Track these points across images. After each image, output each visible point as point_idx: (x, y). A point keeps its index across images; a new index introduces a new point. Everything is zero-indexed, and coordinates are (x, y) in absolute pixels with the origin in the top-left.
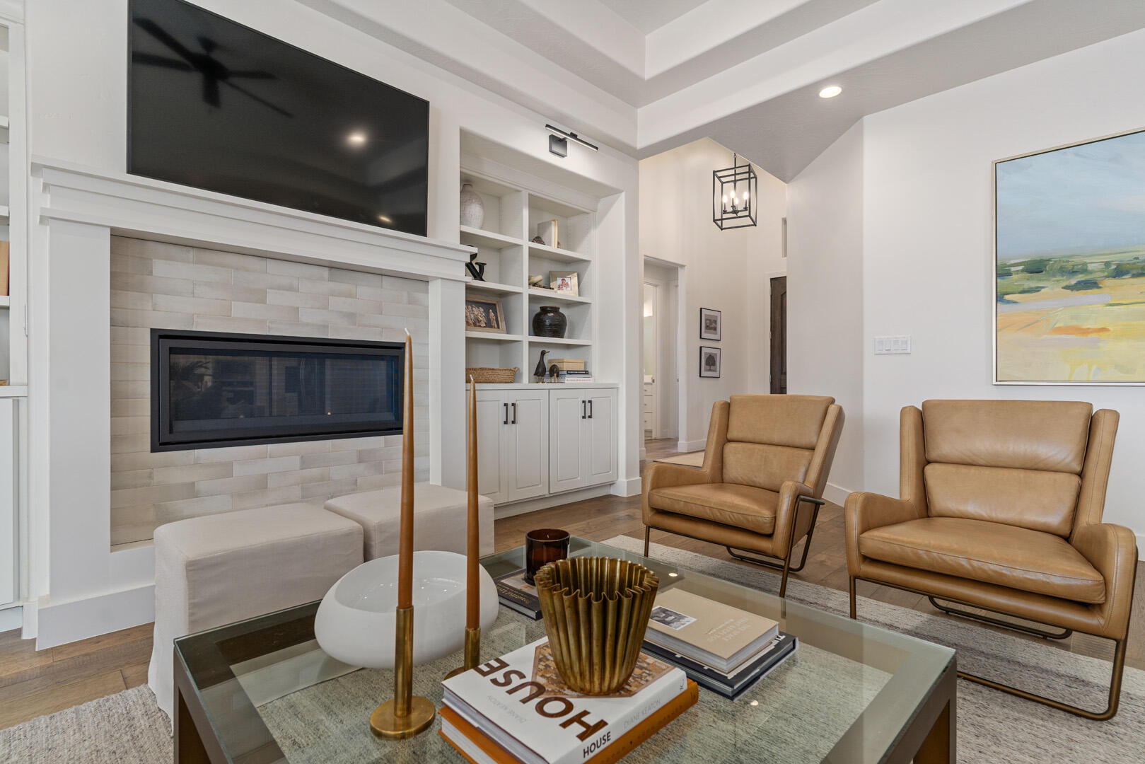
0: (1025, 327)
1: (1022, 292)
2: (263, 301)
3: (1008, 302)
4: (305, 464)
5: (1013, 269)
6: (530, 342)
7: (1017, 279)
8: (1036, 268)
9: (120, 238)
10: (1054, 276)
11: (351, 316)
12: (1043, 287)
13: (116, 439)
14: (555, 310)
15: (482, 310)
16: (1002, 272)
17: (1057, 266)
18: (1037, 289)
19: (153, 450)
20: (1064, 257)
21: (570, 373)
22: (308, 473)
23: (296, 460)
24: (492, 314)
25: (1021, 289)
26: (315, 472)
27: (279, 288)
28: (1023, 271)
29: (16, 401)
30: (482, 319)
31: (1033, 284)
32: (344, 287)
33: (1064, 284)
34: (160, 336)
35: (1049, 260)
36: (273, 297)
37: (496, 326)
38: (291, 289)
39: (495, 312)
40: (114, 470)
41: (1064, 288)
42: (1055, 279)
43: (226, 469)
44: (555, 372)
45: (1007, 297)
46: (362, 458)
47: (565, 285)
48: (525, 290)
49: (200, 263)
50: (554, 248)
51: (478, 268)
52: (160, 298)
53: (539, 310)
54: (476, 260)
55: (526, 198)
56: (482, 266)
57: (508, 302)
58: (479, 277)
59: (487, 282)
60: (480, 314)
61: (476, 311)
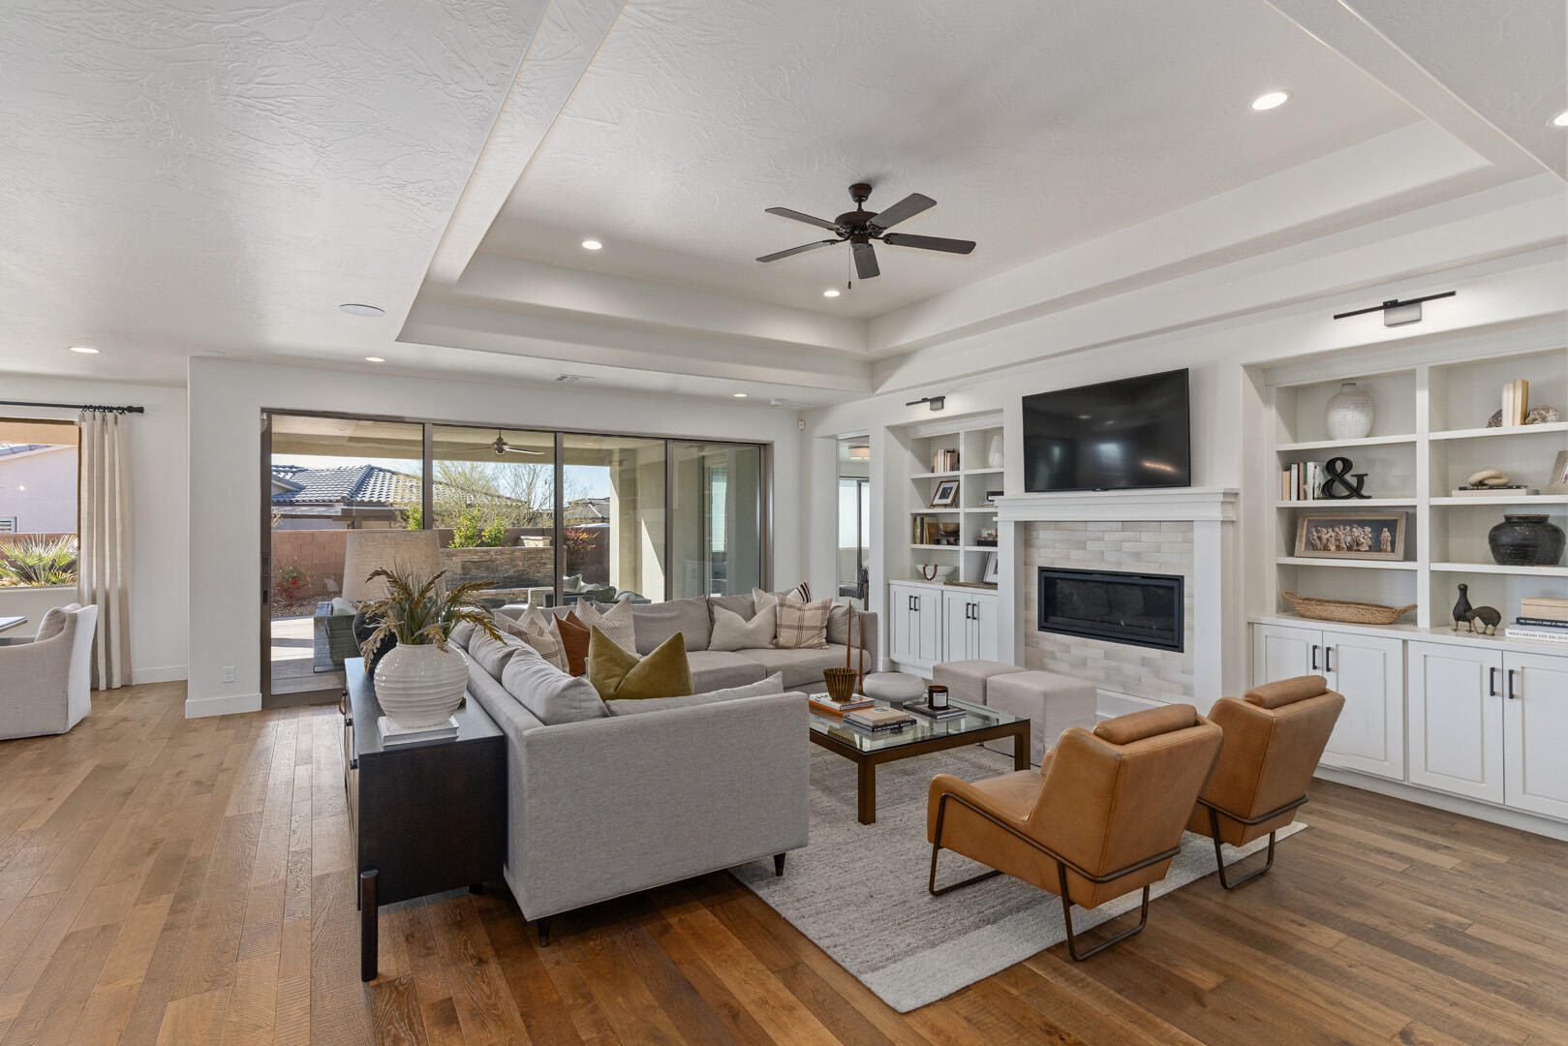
2: (1084, 548)
4: (1107, 656)
6: (1436, 573)
9: (1018, 525)
14: (1540, 521)
15: (1368, 529)
19: (1039, 629)
22: (1108, 662)
23: (1102, 653)
24: (1386, 534)
26: (1114, 664)
27: (1093, 540)
29: (999, 596)
30: (1368, 542)
34: (1042, 570)
36: (1090, 546)
37: (1389, 548)
38: (1099, 539)
39: (1390, 531)
43: (1067, 648)
48: (1422, 500)
49: (1056, 529)
50: (1511, 425)
51: (1354, 482)
52: (1042, 551)
53: (1503, 520)
54: (1352, 472)
55: (1423, 375)
56: (1361, 478)
57: (1410, 515)
58: (1356, 492)
59: (1369, 497)
60: (1364, 535)
61: (1357, 532)
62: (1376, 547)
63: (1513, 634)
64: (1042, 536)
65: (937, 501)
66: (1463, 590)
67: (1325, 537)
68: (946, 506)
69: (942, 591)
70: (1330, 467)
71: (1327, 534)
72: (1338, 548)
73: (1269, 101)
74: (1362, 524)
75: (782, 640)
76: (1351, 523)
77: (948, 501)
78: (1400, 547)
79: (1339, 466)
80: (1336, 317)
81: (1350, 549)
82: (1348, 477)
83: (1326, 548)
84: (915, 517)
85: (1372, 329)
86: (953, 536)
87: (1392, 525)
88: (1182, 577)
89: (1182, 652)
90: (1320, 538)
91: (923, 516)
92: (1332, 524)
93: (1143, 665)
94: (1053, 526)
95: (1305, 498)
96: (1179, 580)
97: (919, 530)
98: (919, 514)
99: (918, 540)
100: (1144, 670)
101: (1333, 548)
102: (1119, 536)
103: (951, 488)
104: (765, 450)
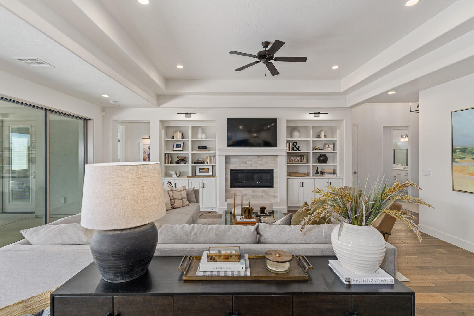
0: (461, 171)
1: (460, 159)
2: (246, 163)
3: (456, 162)
4: (253, 192)
5: (457, 150)
6: (313, 165)
7: (458, 154)
8: (464, 151)
9: (226, 157)
10: (469, 154)
11: (261, 165)
12: (466, 158)
13: (226, 186)
14: (324, 155)
15: (299, 157)
16: (454, 151)
17: (469, 151)
18: (464, 158)
19: (231, 188)
20: (472, 148)
21: (327, 173)
23: (251, 191)
24: (302, 158)
25: (459, 158)
27: (249, 161)
28: (460, 151)
29: (216, 180)
30: (299, 160)
31: (463, 156)
32: (260, 159)
33: (472, 157)
34: (232, 170)
35: (467, 148)
36: (248, 162)
37: (303, 161)
38: (250, 161)
39: (303, 158)
40: (226, 190)
41: (471, 159)
42: (469, 155)
44: (322, 173)
45: (455, 160)
46: (263, 192)
47: (329, 147)
48: (311, 152)
49: (237, 158)
50: (322, 138)
51: (298, 147)
52: (232, 164)
53: (319, 155)
54: (298, 145)
55: (311, 127)
56: (299, 146)
57: (307, 155)
58: (298, 150)
59: (300, 151)
60: (299, 158)
61: (297, 158)
62: (301, 161)
63: (326, 175)
64: (232, 160)
65: (175, 149)
66: (317, 168)
67: (292, 159)
68: (180, 151)
69: (188, 180)
70: (293, 144)
71: (292, 158)
72: (295, 161)
73: (335, 67)
74: (298, 156)
75: (176, 205)
76: (296, 156)
77: (181, 148)
78: (306, 161)
79: (295, 144)
80: (310, 113)
81: (297, 161)
82: (296, 146)
83: (293, 161)
84: (165, 154)
85: (311, 117)
86: (183, 160)
87: (303, 156)
88: (273, 169)
89: (273, 188)
90: (291, 159)
91: (169, 154)
92: (293, 156)
93: (263, 193)
94: (236, 157)
95: (290, 150)
96: (272, 170)
97: (167, 159)
98: (167, 153)
99: (167, 162)
100: (264, 194)
101: (294, 161)
102: (257, 159)
103: (180, 145)
104: (87, 122)
